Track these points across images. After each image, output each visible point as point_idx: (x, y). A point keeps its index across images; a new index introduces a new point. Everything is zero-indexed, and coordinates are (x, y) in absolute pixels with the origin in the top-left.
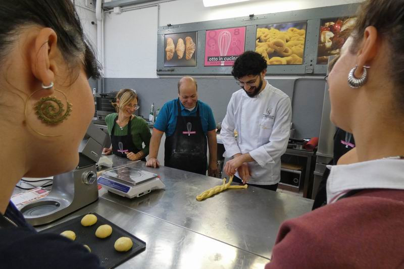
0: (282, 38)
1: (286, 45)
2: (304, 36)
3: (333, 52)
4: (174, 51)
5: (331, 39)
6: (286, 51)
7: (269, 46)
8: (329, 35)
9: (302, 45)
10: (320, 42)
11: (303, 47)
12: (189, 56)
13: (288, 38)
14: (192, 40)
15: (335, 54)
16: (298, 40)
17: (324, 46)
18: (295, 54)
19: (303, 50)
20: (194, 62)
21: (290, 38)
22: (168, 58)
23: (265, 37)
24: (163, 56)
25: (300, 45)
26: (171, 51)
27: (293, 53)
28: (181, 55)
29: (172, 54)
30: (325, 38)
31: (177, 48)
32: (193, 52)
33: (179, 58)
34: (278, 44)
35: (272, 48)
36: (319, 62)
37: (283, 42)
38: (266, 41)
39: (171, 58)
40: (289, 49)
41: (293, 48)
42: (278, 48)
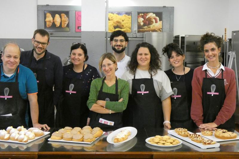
0: (121, 19)
1: (123, 23)
2: (131, 19)
3: (144, 27)
4: (52, 21)
5: (143, 21)
6: (123, 26)
7: (114, 23)
8: (141, 20)
9: (130, 23)
10: (138, 22)
11: (131, 24)
12: (64, 25)
13: (123, 20)
14: (65, 16)
15: (145, 28)
16: (128, 21)
17: (140, 24)
18: (127, 27)
19: (131, 26)
20: (67, 29)
21: (124, 19)
22: (47, 26)
23: (112, 18)
24: (44, 25)
25: (129, 23)
26: (50, 21)
27: (126, 27)
28: (58, 24)
29: (51, 24)
30: (140, 21)
31: (55, 20)
32: (67, 23)
33: (57, 26)
34: (118, 22)
35: (115, 24)
36: (139, 32)
37: (121, 21)
38: (112, 20)
39: (50, 26)
40: (124, 25)
41: (126, 25)
42: (119, 24)
